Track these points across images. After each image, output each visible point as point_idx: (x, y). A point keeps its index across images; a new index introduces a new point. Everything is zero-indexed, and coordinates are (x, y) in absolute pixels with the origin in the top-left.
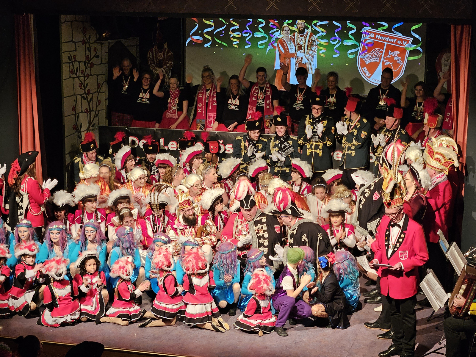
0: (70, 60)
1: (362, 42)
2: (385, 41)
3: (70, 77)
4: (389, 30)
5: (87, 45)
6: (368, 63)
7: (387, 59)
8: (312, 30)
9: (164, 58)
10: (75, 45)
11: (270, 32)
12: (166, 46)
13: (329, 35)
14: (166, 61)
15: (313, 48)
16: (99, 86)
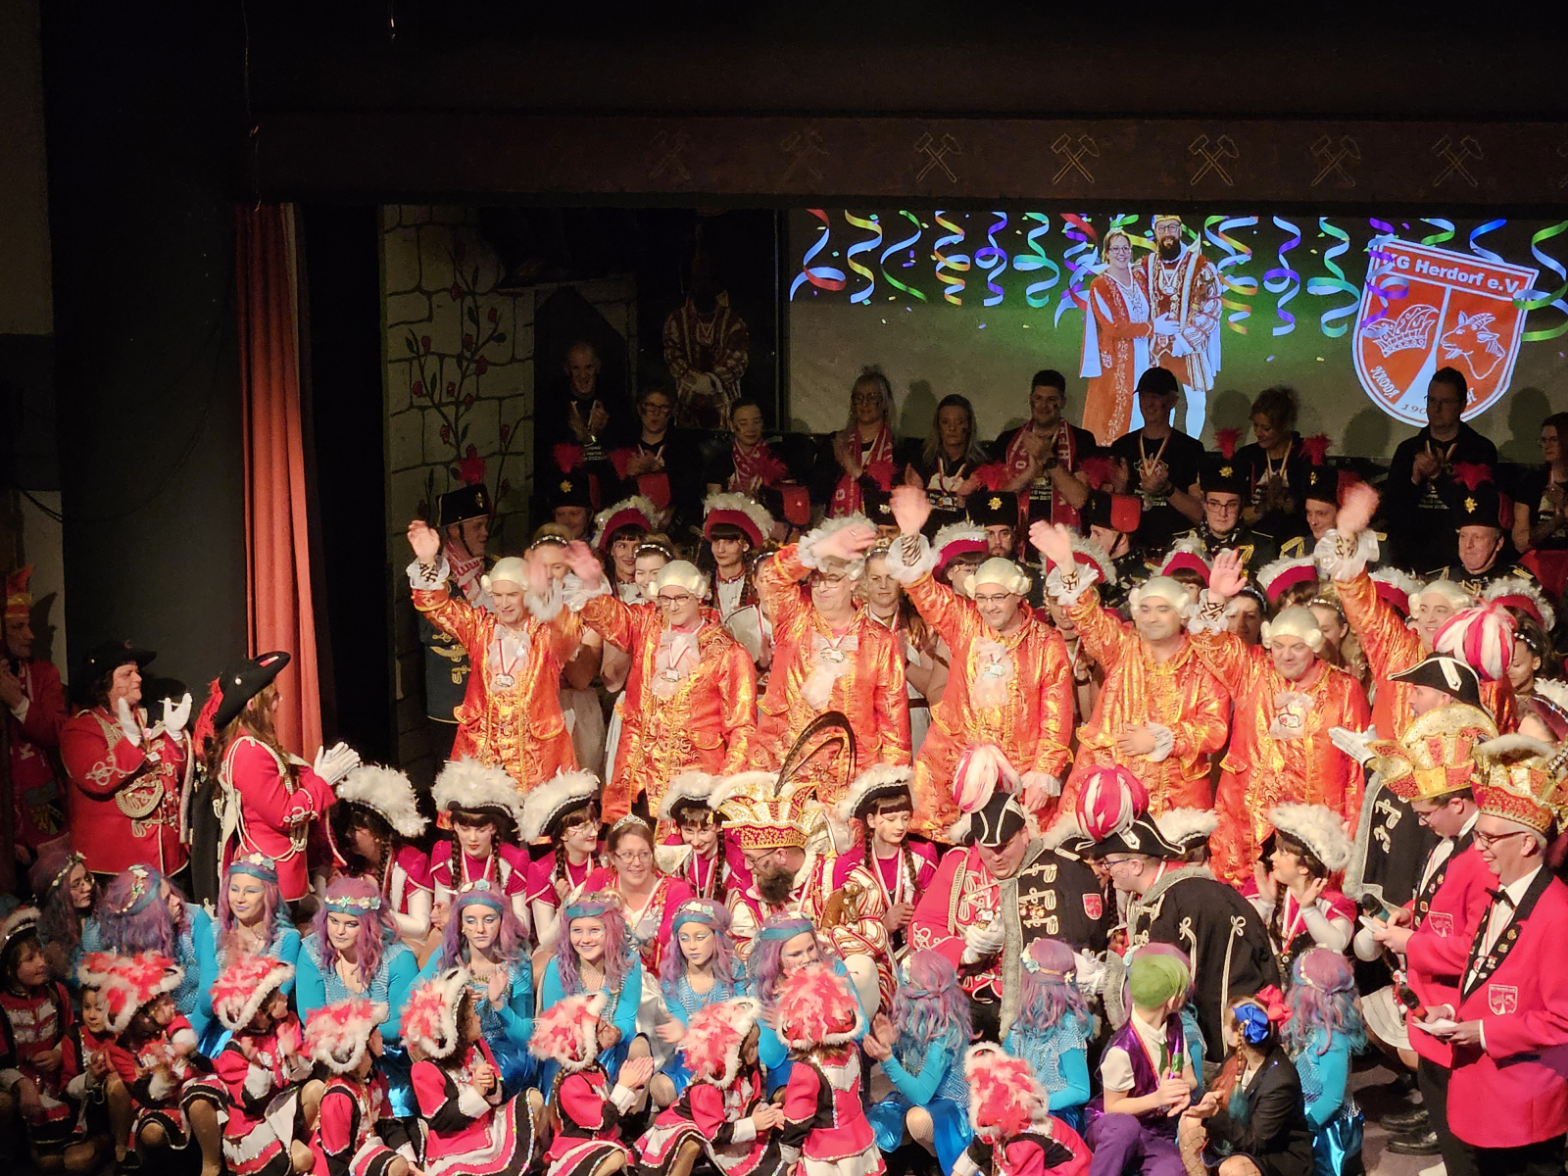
0: (412, 351)
1: (1369, 284)
2: (1444, 279)
3: (412, 406)
4: (1459, 243)
5: (469, 300)
6: (1390, 353)
7: (1452, 339)
8: (1203, 246)
9: (716, 341)
10: (430, 299)
11: (1066, 255)
12: (723, 301)
13: (1260, 266)
14: (725, 349)
15: (1208, 306)
16: (504, 433)
